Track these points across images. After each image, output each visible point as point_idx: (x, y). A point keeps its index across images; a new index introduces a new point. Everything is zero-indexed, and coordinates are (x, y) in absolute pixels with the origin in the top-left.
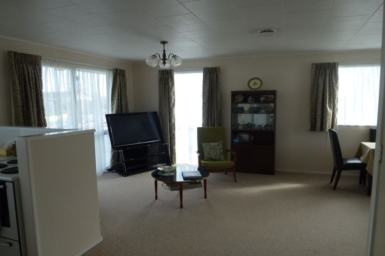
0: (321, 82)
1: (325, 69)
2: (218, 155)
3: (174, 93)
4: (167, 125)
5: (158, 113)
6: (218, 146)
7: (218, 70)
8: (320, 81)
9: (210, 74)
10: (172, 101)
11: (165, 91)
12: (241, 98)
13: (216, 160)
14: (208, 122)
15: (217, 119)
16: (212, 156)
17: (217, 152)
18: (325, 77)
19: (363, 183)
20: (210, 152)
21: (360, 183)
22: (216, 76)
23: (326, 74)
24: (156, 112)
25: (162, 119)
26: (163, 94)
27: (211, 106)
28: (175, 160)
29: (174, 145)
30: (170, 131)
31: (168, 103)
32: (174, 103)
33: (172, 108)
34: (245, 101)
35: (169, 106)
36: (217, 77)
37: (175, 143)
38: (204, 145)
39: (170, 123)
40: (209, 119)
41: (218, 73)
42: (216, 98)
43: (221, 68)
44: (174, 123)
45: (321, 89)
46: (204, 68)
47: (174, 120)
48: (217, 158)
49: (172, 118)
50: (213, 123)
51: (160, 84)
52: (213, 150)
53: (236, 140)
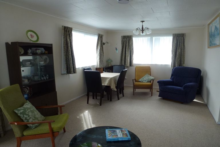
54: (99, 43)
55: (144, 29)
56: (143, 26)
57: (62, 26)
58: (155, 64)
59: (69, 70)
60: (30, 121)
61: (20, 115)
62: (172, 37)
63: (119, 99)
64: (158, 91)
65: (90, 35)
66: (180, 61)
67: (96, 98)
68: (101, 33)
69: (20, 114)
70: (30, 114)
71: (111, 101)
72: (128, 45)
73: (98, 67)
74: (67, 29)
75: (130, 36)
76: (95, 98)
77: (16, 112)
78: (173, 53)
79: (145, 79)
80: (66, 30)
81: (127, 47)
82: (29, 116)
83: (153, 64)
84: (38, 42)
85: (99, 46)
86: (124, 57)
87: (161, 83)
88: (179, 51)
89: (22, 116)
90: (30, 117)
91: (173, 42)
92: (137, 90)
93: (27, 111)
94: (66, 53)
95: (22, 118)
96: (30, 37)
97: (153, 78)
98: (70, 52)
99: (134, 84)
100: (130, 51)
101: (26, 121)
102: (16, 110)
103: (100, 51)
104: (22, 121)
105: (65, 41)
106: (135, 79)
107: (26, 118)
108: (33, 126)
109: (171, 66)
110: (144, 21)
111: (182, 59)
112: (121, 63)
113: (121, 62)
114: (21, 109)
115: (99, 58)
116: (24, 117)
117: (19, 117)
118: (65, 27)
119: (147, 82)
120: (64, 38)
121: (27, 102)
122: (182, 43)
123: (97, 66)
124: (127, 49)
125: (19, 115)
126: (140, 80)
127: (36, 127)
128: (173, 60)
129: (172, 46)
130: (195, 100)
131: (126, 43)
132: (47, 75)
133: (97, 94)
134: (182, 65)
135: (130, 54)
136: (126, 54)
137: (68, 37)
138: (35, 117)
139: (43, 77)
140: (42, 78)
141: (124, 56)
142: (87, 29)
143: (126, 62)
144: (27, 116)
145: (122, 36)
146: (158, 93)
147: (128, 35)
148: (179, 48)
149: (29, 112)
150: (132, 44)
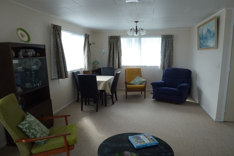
54: (87, 44)
55: (138, 30)
56: (137, 26)
57: (52, 24)
58: (144, 65)
59: (60, 74)
60: (38, 136)
61: (26, 131)
62: (161, 38)
63: (113, 104)
64: (152, 93)
65: (78, 35)
66: (169, 62)
67: (89, 104)
68: (88, 33)
69: (25, 129)
70: (37, 128)
71: (106, 106)
72: (116, 45)
73: (87, 70)
74: (57, 27)
75: (118, 36)
76: (87, 104)
77: (21, 127)
78: (163, 54)
79: (137, 82)
80: (55, 29)
81: (115, 48)
82: (36, 131)
83: (142, 65)
84: (30, 43)
85: (87, 47)
86: (112, 59)
87: (154, 85)
88: (168, 52)
89: (28, 131)
90: (38, 131)
91: (162, 43)
92: (129, 93)
93: (33, 125)
94: (57, 55)
95: (27, 134)
96: (20, 37)
97: (145, 80)
98: (60, 54)
99: (126, 87)
100: (118, 53)
101: (33, 136)
102: (20, 125)
103: (88, 53)
104: (28, 137)
105: (55, 41)
106: (126, 81)
107: (33, 133)
108: (42, 141)
109: (161, 67)
110: (138, 22)
111: (171, 61)
112: (109, 65)
113: (109, 63)
114: (26, 123)
115: (87, 60)
116: (31, 132)
117: (24, 132)
118: (54, 25)
119: (138, 84)
120: (54, 38)
121: (28, 115)
122: (170, 45)
123: (85, 69)
124: (115, 50)
125: (23, 130)
126: (132, 82)
127: (45, 142)
128: (162, 62)
129: (161, 48)
130: (187, 100)
131: (114, 44)
132: (40, 81)
133: (90, 99)
134: (171, 67)
135: (118, 55)
136: (114, 56)
137: (58, 37)
138: (42, 131)
139: (35, 83)
140: (35, 85)
141: (112, 57)
142: (75, 29)
143: (114, 64)
144: (34, 131)
145: (109, 37)
146: (152, 95)
147: (115, 36)
148: (168, 49)
149: (35, 125)
150: (120, 45)
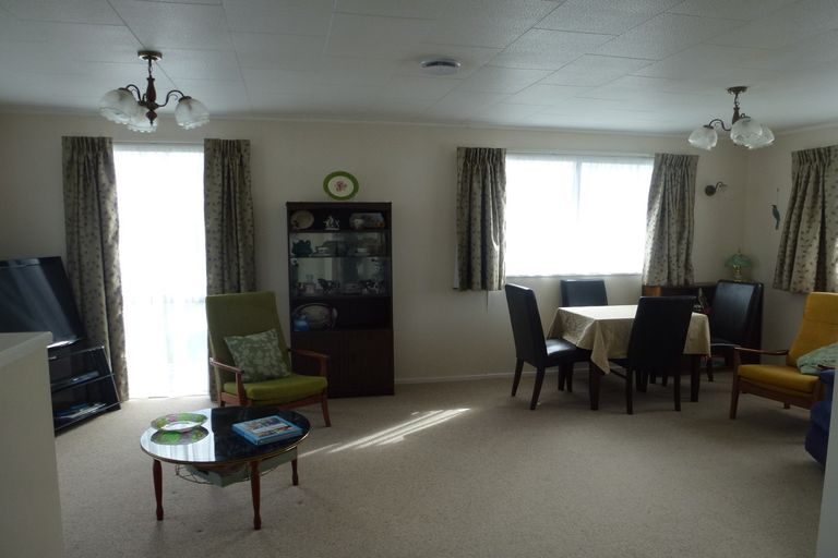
0: (477, 187)
1: (484, 161)
2: (274, 362)
3: (116, 204)
4: (100, 295)
5: (64, 260)
6: (270, 341)
7: (243, 147)
8: (475, 185)
9: (223, 156)
10: (112, 225)
11: (85, 196)
12: (308, 221)
13: (271, 378)
14: (223, 280)
15: (246, 272)
16: (261, 369)
17: (270, 356)
18: (485, 177)
19: (565, 387)
20: (253, 358)
21: (561, 388)
22: (238, 162)
23: (485, 171)
24: (58, 259)
25: (81, 277)
26: (82, 206)
27: (227, 241)
28: (126, 389)
29: (122, 348)
30: (108, 310)
31: (97, 233)
32: (117, 233)
33: (111, 247)
34: (318, 227)
35: (103, 241)
36: (241, 164)
37: (123, 342)
38: (231, 342)
39: (106, 289)
40: (226, 272)
41: (245, 155)
42: (242, 219)
43: (251, 143)
44: (119, 289)
45: (478, 201)
46: (207, 141)
47: (119, 277)
48: (274, 372)
49: (112, 275)
50: (235, 283)
51: (68, 177)
52: (260, 354)
53: (302, 323)
54: (661, 190)
57: (458, 149)
69: (230, 347)
72: (816, 190)
74: (475, 153)
75: (827, 150)
80: (471, 158)
86: (788, 249)
100: (822, 222)
103: (660, 221)
106: (788, 352)
107: (236, 358)
112: (781, 273)
113: (781, 267)
114: (237, 339)
115: (651, 246)
118: (467, 149)
124: (806, 211)
131: (807, 185)
135: (823, 233)
136: (800, 237)
137: (477, 179)
141: (789, 243)
143: (794, 272)
145: (793, 154)
